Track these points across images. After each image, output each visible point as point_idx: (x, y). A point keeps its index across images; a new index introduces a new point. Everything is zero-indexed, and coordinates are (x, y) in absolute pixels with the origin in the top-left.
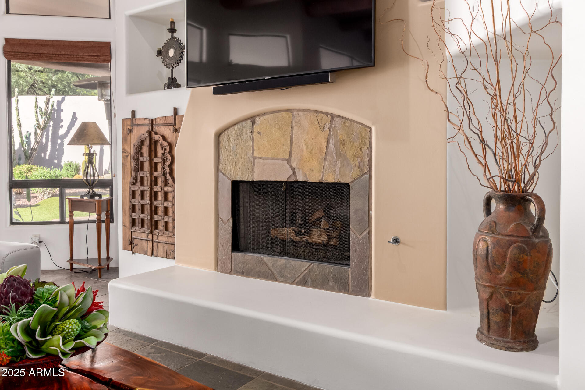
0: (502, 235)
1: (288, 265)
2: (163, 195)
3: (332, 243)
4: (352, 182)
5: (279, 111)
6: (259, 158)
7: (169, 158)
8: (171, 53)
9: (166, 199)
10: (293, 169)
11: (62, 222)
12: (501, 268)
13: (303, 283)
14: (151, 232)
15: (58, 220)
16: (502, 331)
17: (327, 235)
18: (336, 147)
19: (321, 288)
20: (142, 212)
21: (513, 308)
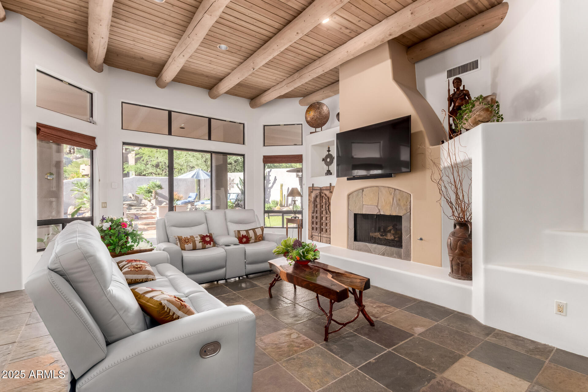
0: (456, 237)
1: (377, 248)
2: (325, 218)
3: (396, 239)
4: (403, 215)
5: (373, 187)
6: (365, 205)
7: (328, 203)
8: (328, 160)
9: (326, 220)
10: (379, 210)
11: (283, 227)
12: (456, 249)
13: (383, 254)
14: (320, 233)
15: (281, 226)
16: (457, 272)
17: (394, 236)
18: (396, 201)
19: (390, 257)
20: (317, 225)
21: (461, 264)
